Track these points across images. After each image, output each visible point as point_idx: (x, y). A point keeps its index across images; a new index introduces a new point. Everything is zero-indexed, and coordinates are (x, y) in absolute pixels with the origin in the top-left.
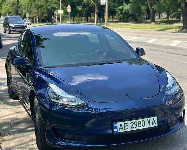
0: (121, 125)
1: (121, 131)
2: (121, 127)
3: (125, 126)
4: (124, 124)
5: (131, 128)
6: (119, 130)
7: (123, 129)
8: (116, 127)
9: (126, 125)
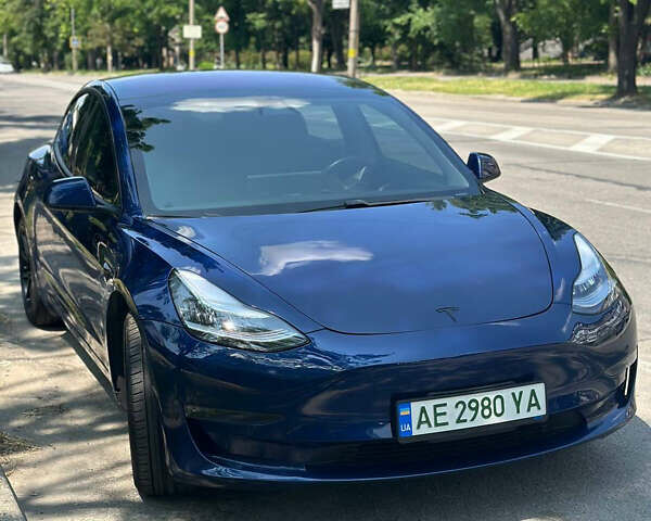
0: (423, 410)
1: (425, 430)
2: (424, 419)
3: (436, 415)
4: (435, 407)
5: (459, 421)
6: (418, 427)
7: (430, 426)
8: (408, 419)
9: (439, 410)
